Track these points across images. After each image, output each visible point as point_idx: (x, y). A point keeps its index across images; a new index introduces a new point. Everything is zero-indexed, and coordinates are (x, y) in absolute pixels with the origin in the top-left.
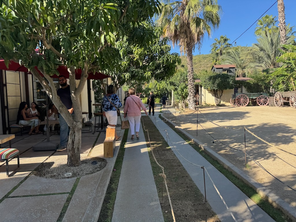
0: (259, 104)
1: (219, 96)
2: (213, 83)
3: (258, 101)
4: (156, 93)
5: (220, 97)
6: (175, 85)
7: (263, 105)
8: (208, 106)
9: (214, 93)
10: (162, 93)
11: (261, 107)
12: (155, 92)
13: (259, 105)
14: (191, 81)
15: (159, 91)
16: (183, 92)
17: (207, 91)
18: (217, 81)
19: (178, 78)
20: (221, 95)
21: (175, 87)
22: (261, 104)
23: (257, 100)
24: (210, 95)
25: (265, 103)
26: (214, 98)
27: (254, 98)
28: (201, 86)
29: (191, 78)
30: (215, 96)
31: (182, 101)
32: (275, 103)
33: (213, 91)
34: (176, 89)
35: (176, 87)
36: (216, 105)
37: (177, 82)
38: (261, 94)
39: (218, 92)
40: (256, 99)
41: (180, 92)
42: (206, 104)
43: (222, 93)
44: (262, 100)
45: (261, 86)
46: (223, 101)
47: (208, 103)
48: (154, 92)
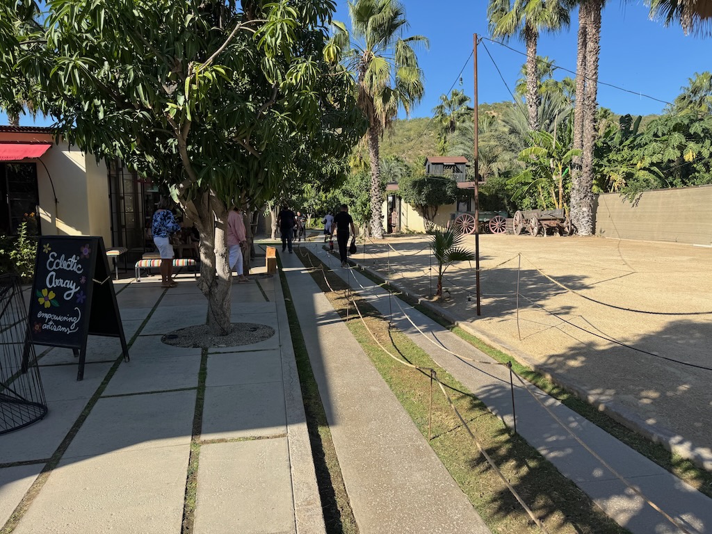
0: (492, 230)
1: (431, 217)
2: (420, 193)
3: (492, 226)
4: (319, 207)
5: (433, 217)
6: (351, 196)
7: (500, 231)
8: (411, 233)
9: (423, 210)
10: (332, 207)
11: (496, 236)
12: (316, 204)
13: (493, 232)
14: (376, 190)
15: (325, 204)
16: (364, 209)
17: (410, 208)
18: (425, 191)
19: (357, 184)
20: (434, 214)
21: (352, 199)
22: (496, 231)
23: (490, 223)
24: (416, 213)
25: (502, 229)
26: (422, 219)
27: (485, 220)
28: (400, 199)
29: (376, 186)
30: (424, 216)
31: (365, 225)
32: (514, 228)
33: (420, 206)
34: (353, 203)
35: (354, 199)
36: (425, 232)
37: (354, 191)
38: (497, 215)
39: (430, 209)
40: (488, 222)
41: (359, 209)
42: (408, 230)
43: (436, 210)
44: (497, 224)
45: (503, 199)
46: (439, 225)
47: (411, 228)
48: (314, 206)
